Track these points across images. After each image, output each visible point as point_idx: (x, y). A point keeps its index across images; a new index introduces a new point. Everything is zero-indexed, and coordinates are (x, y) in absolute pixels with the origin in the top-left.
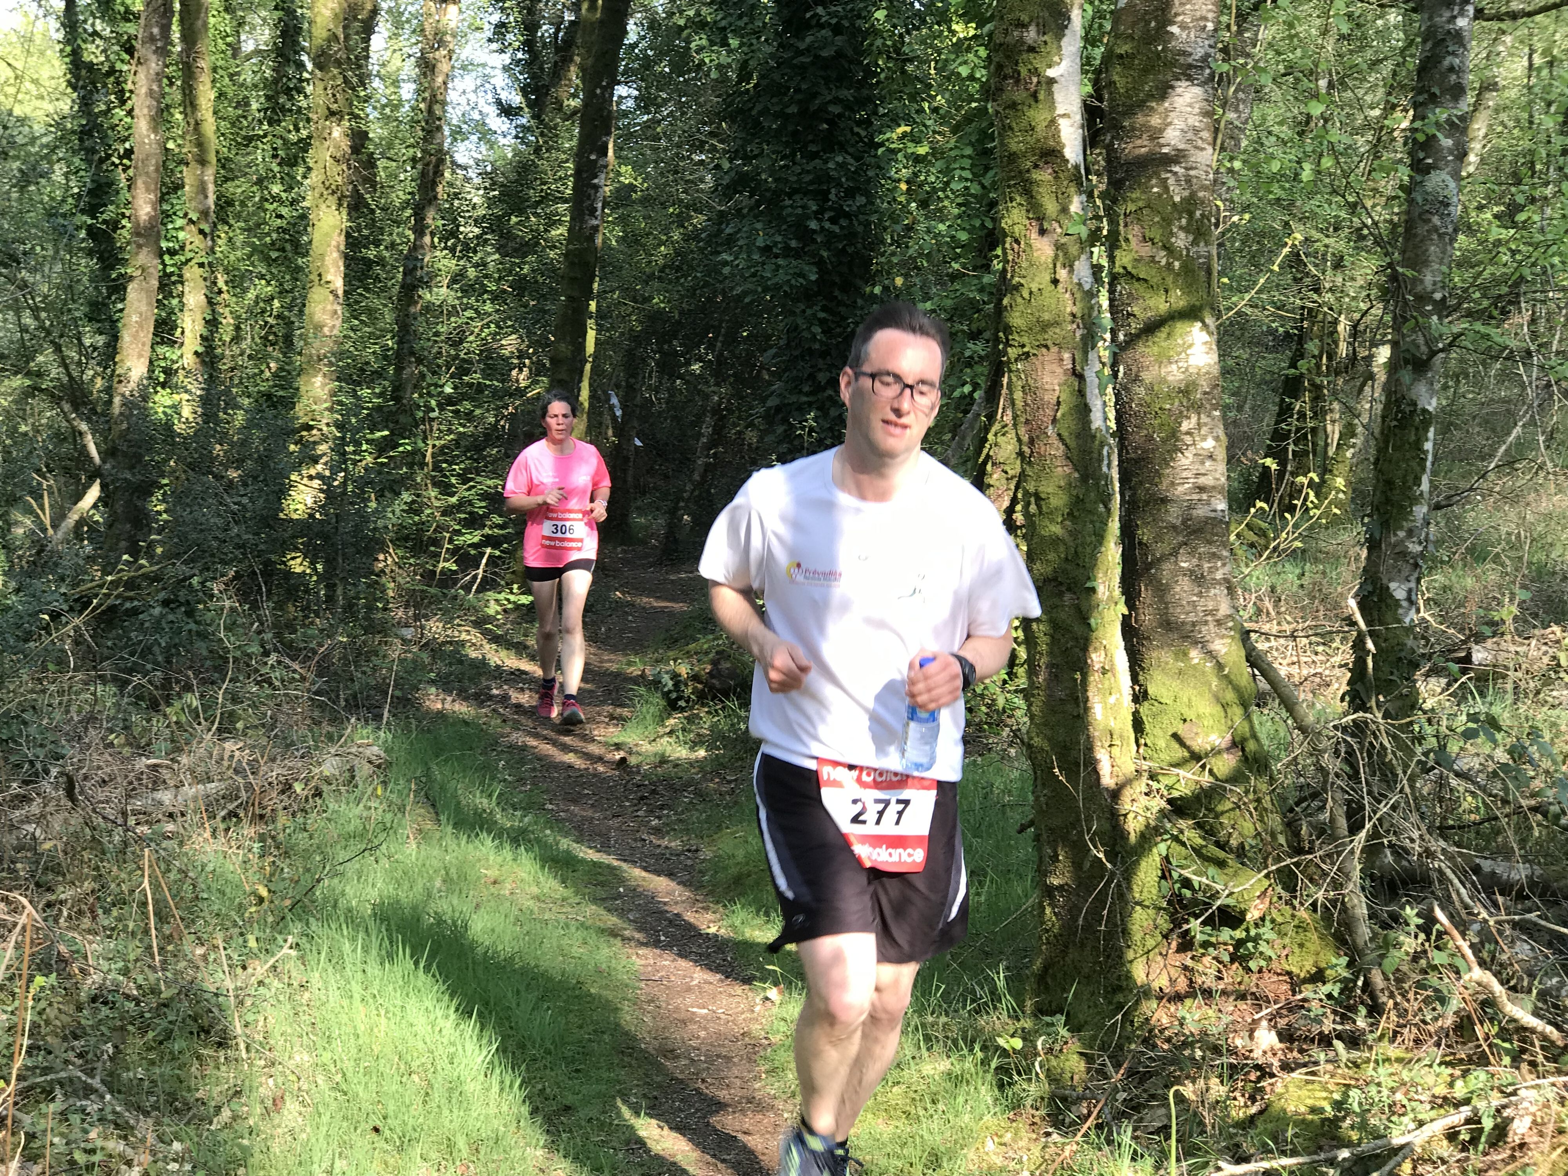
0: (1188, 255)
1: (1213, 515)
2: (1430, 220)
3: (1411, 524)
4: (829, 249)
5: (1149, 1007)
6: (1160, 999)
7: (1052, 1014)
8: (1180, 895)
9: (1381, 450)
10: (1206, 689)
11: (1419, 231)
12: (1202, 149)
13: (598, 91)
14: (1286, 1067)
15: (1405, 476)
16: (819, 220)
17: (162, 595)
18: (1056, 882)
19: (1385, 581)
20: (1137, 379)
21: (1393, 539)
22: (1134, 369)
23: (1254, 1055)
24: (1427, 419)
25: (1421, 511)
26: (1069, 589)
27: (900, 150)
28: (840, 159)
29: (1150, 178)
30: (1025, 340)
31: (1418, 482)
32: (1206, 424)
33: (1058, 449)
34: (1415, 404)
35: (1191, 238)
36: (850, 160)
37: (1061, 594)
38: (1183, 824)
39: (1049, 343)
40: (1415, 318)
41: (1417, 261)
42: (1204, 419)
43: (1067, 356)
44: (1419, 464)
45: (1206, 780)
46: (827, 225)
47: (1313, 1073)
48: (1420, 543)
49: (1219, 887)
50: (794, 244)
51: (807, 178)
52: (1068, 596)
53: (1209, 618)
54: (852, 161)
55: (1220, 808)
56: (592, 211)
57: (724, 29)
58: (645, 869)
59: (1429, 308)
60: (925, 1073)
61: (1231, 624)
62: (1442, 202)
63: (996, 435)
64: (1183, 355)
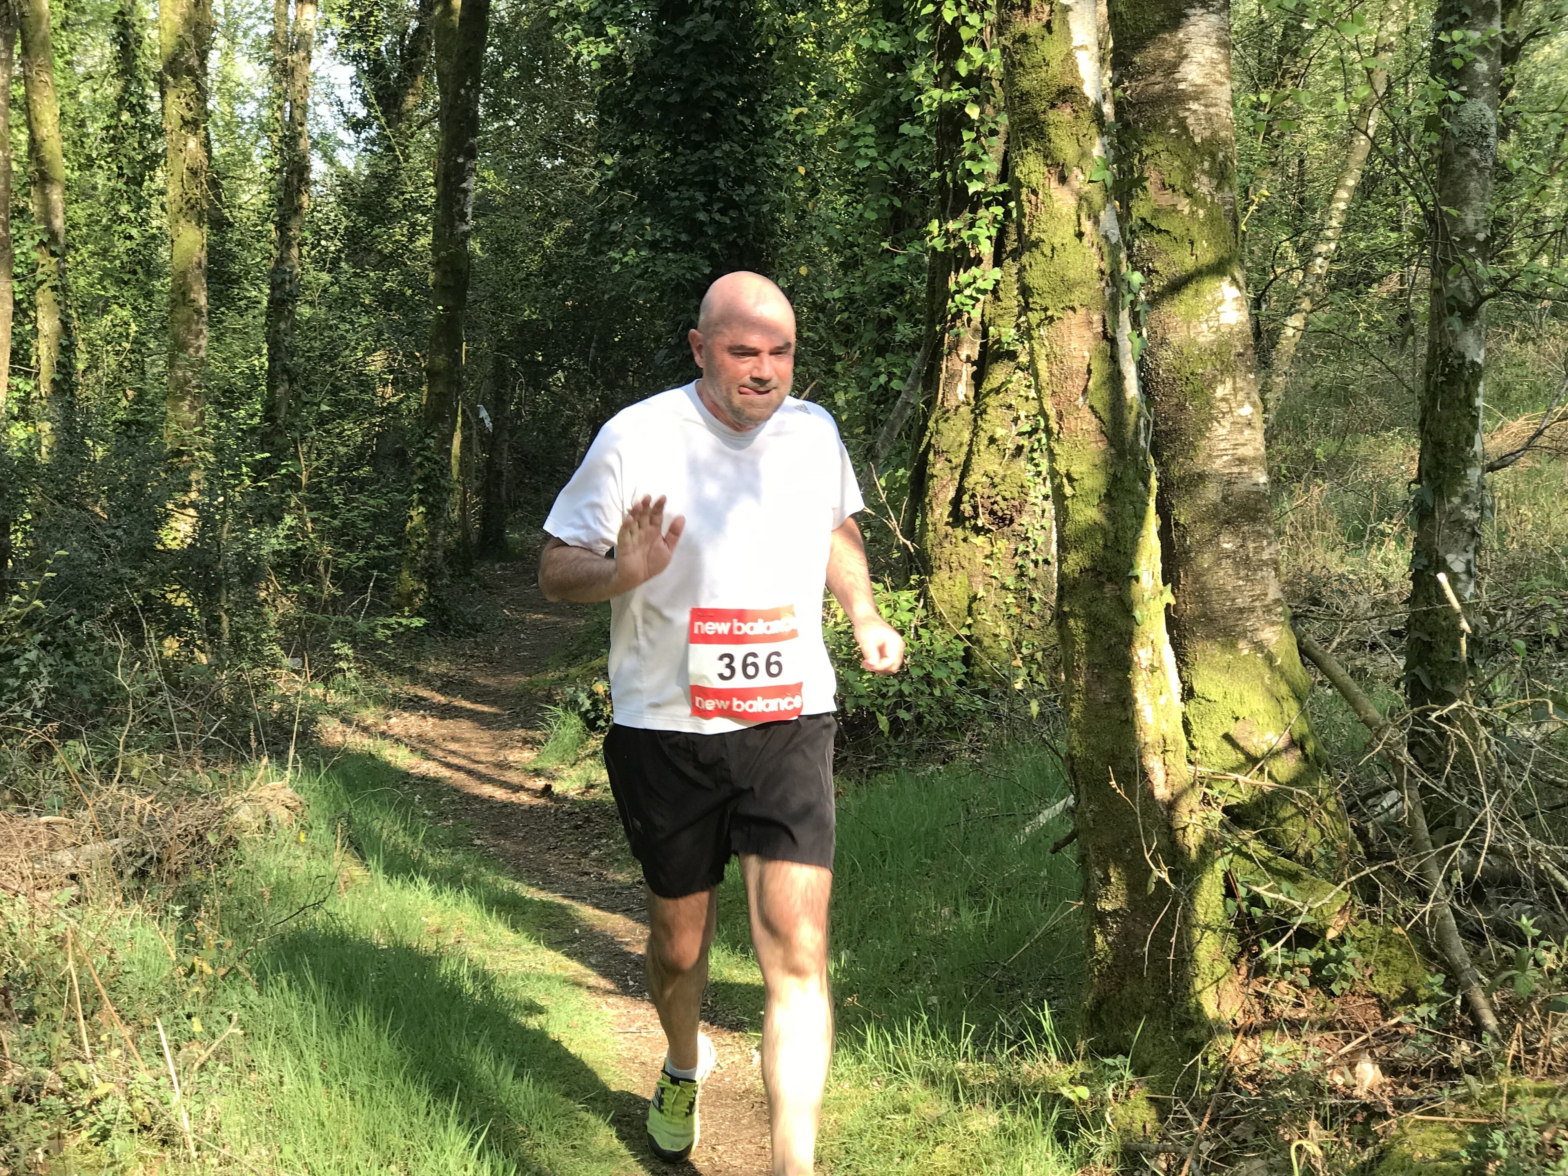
0: (1212, 202)
1: (1255, 489)
2: (1468, 154)
3: (1466, 490)
4: (719, 242)
5: (1223, 1043)
6: (1236, 1032)
7: (1112, 1054)
8: (1250, 914)
9: (1427, 411)
10: (1258, 682)
11: (1457, 166)
12: (1222, 84)
13: (463, 92)
14: (1400, 1105)
15: (1457, 436)
16: (707, 211)
17: (39, 637)
18: (1109, 907)
19: (1441, 553)
20: (1163, 342)
21: (1448, 507)
22: (1160, 331)
23: (1357, 1092)
24: (1477, 372)
25: (1474, 473)
26: (1110, 579)
27: (796, 132)
28: (726, 147)
29: (1165, 119)
30: (1047, 302)
31: (1470, 442)
32: (1242, 389)
33: (1089, 423)
34: (1463, 357)
35: (1215, 182)
36: (737, 148)
37: (1100, 586)
38: (1247, 834)
39: (1076, 304)
40: (1461, 261)
41: (1459, 200)
42: (1240, 383)
43: (1096, 317)
44: (1471, 423)
45: (1267, 785)
46: (717, 217)
47: (1433, 1112)
48: (1476, 509)
49: (1297, 904)
50: (684, 237)
51: (692, 169)
52: (1108, 588)
53: (1257, 604)
54: (739, 149)
55: (1282, 814)
56: (463, 216)
57: (600, 18)
58: (597, 906)
59: (1472, 250)
60: (972, 1129)
61: (1280, 609)
62: (1480, 133)
63: (937, 421)
64: (1213, 313)
